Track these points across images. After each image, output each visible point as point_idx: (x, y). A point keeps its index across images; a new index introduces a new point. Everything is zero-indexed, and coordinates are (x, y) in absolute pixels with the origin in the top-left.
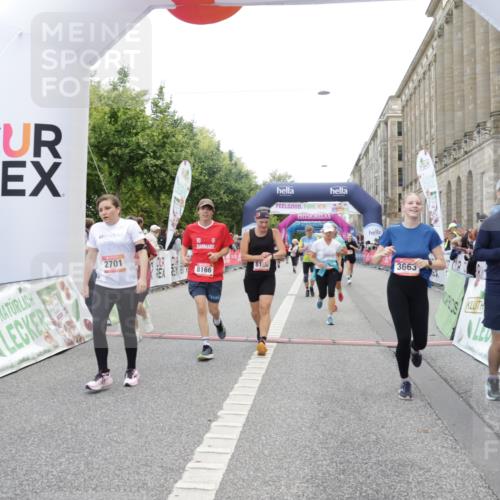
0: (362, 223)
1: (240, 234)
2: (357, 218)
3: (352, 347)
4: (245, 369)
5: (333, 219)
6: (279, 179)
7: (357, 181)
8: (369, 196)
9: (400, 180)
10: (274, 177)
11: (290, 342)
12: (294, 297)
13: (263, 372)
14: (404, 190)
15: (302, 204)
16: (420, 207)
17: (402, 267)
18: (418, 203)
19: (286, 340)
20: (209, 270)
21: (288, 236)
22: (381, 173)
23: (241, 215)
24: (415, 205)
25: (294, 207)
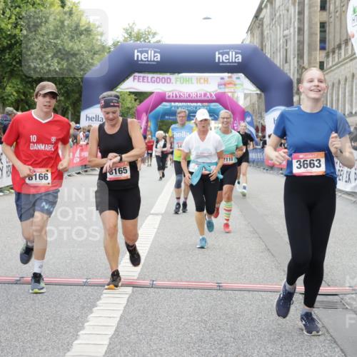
0: (263, 106)
1: (78, 122)
2: (255, 99)
3: (246, 294)
4: (82, 328)
5: (221, 99)
6: (138, 37)
7: (256, 43)
8: (276, 66)
9: (323, 41)
10: (130, 35)
11: (152, 286)
12: (159, 218)
13: (111, 332)
14: (328, 56)
15: (174, 77)
16: (323, 85)
17: (303, 164)
18: (320, 81)
19: (147, 282)
20: (45, 177)
21: (152, 125)
22: (293, 31)
23: (80, 93)
24: (316, 83)
25: (161, 80)
